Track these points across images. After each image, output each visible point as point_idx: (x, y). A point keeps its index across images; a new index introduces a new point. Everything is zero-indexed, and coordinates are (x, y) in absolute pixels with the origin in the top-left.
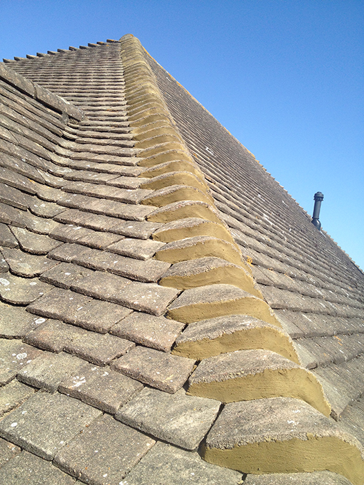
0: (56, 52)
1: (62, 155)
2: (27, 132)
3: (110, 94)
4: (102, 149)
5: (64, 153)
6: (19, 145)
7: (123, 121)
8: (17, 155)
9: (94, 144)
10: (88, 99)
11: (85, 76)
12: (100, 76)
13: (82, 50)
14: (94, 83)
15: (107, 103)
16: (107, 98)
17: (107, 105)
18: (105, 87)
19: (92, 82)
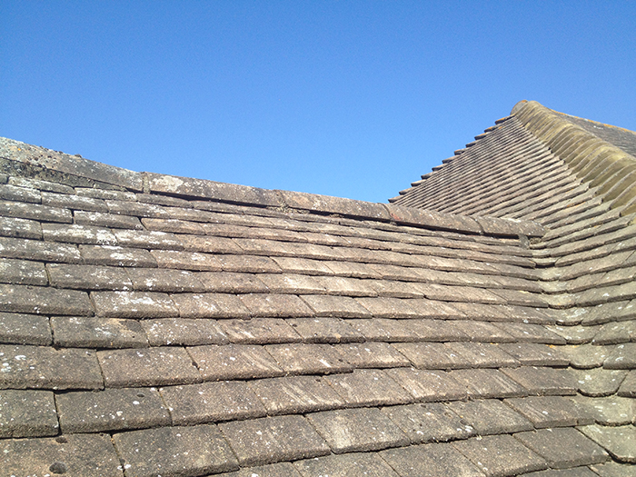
0: (442, 165)
1: (555, 293)
2: (504, 282)
3: (554, 185)
4: (605, 263)
5: (555, 289)
6: (510, 303)
7: (604, 212)
8: (516, 319)
9: (586, 260)
10: (528, 203)
11: (500, 176)
12: (521, 168)
13: (472, 148)
14: (520, 180)
15: (559, 197)
16: (553, 192)
17: (561, 201)
18: (540, 178)
19: (516, 180)
